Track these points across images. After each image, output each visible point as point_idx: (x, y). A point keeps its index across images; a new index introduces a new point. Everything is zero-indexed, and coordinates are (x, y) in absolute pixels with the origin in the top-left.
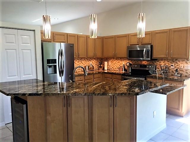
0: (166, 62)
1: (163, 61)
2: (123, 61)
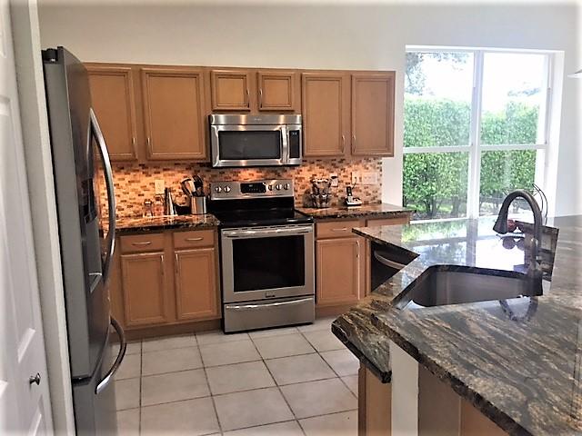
0: (317, 169)
1: (308, 168)
2: (154, 176)
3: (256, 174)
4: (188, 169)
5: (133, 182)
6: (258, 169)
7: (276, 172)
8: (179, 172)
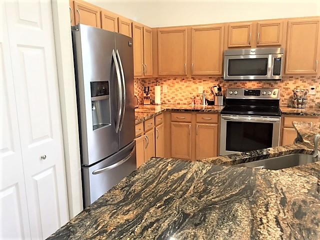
0: (299, 83)
3: (256, 85)
4: (217, 80)
5: (188, 86)
6: (258, 82)
7: (270, 84)
8: (211, 82)
